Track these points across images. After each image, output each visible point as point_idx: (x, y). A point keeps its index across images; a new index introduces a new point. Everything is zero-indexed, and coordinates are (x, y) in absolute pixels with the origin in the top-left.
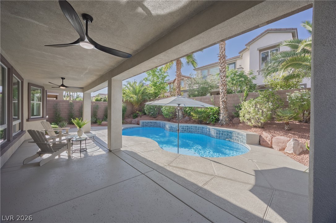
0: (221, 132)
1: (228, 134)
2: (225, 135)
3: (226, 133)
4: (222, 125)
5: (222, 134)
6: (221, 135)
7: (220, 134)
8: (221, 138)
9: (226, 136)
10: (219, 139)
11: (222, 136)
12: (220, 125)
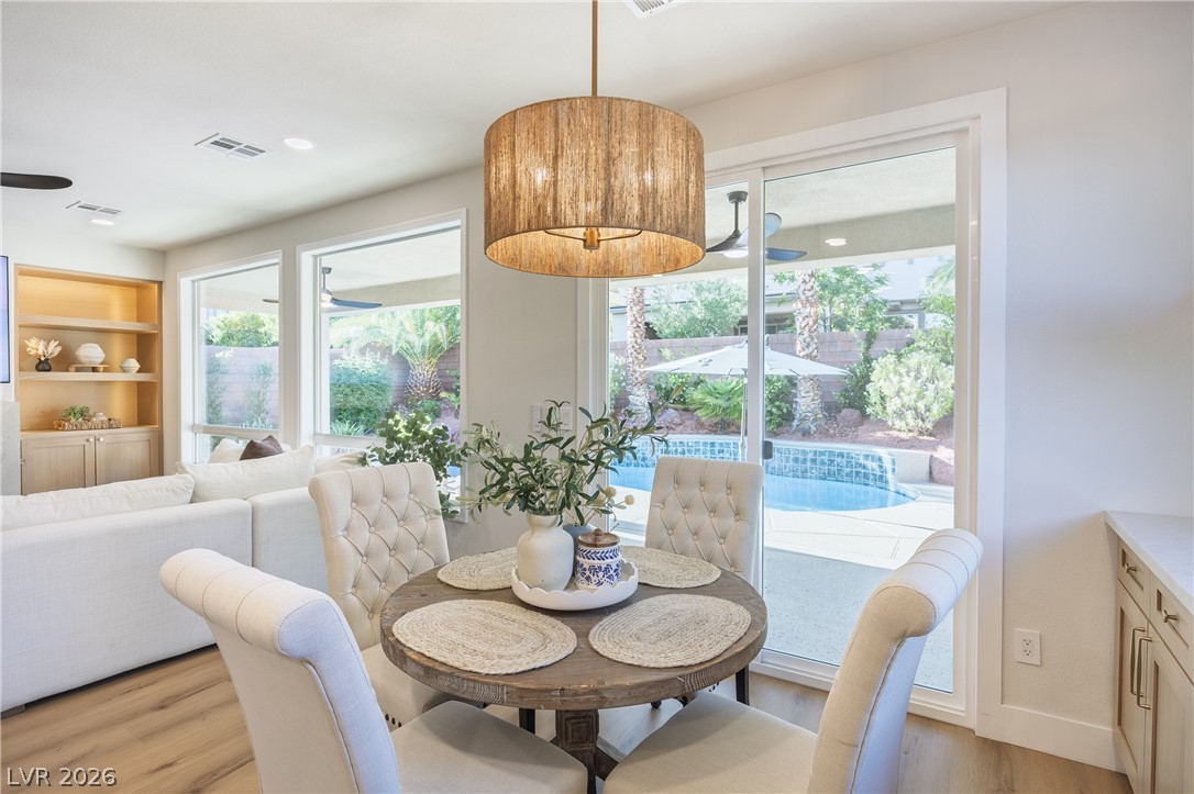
0: (810, 456)
1: (832, 461)
2: (823, 463)
3: (826, 458)
4: (806, 434)
5: (814, 461)
6: (809, 464)
7: (805, 460)
8: (809, 474)
9: (826, 467)
10: (803, 477)
11: (812, 468)
12: (799, 434)
